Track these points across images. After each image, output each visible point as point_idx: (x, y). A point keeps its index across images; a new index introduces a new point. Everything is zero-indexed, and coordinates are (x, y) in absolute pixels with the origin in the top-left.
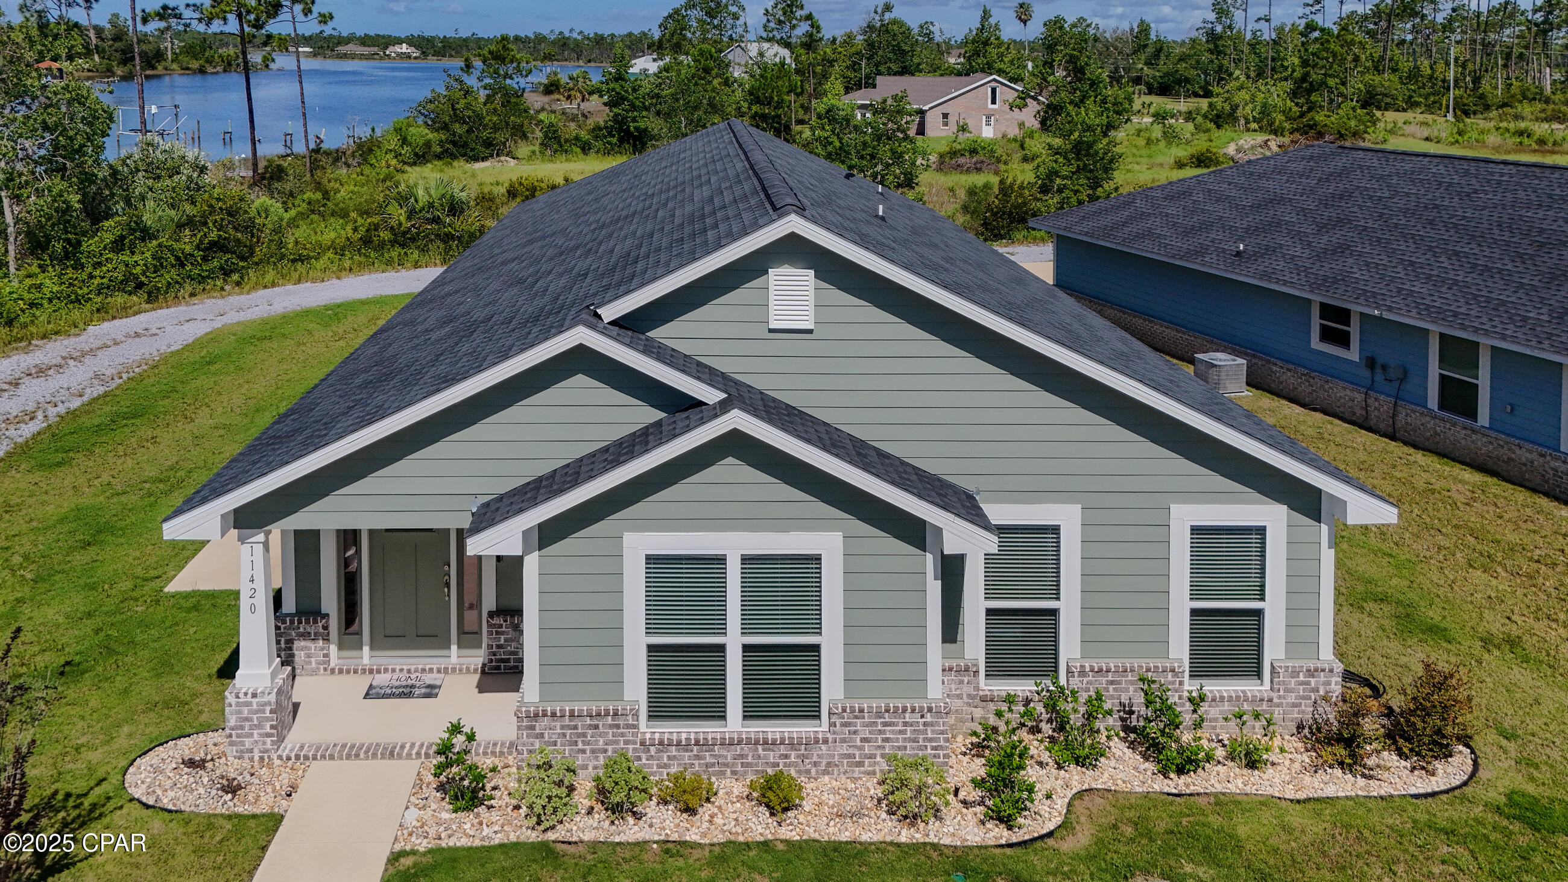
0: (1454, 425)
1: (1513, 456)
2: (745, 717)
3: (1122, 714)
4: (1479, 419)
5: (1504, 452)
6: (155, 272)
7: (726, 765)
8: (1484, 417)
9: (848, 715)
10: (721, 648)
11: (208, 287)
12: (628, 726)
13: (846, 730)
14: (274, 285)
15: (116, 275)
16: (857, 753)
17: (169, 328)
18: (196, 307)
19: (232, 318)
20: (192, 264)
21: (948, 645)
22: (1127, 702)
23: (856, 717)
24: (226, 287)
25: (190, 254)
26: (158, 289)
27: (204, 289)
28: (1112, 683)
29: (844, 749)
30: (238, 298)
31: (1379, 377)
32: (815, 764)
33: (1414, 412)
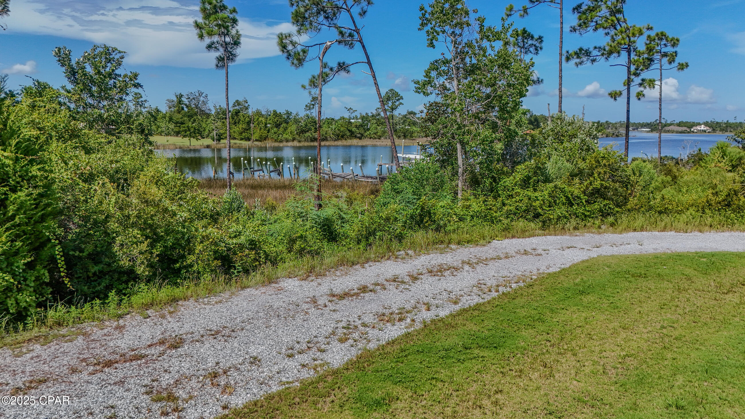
6: (550, 206)
11: (588, 224)
14: (642, 229)
17: (553, 252)
18: (578, 238)
19: (606, 251)
20: (578, 204)
24: (603, 227)
25: (577, 197)
26: (550, 220)
27: (585, 225)
30: (611, 236)
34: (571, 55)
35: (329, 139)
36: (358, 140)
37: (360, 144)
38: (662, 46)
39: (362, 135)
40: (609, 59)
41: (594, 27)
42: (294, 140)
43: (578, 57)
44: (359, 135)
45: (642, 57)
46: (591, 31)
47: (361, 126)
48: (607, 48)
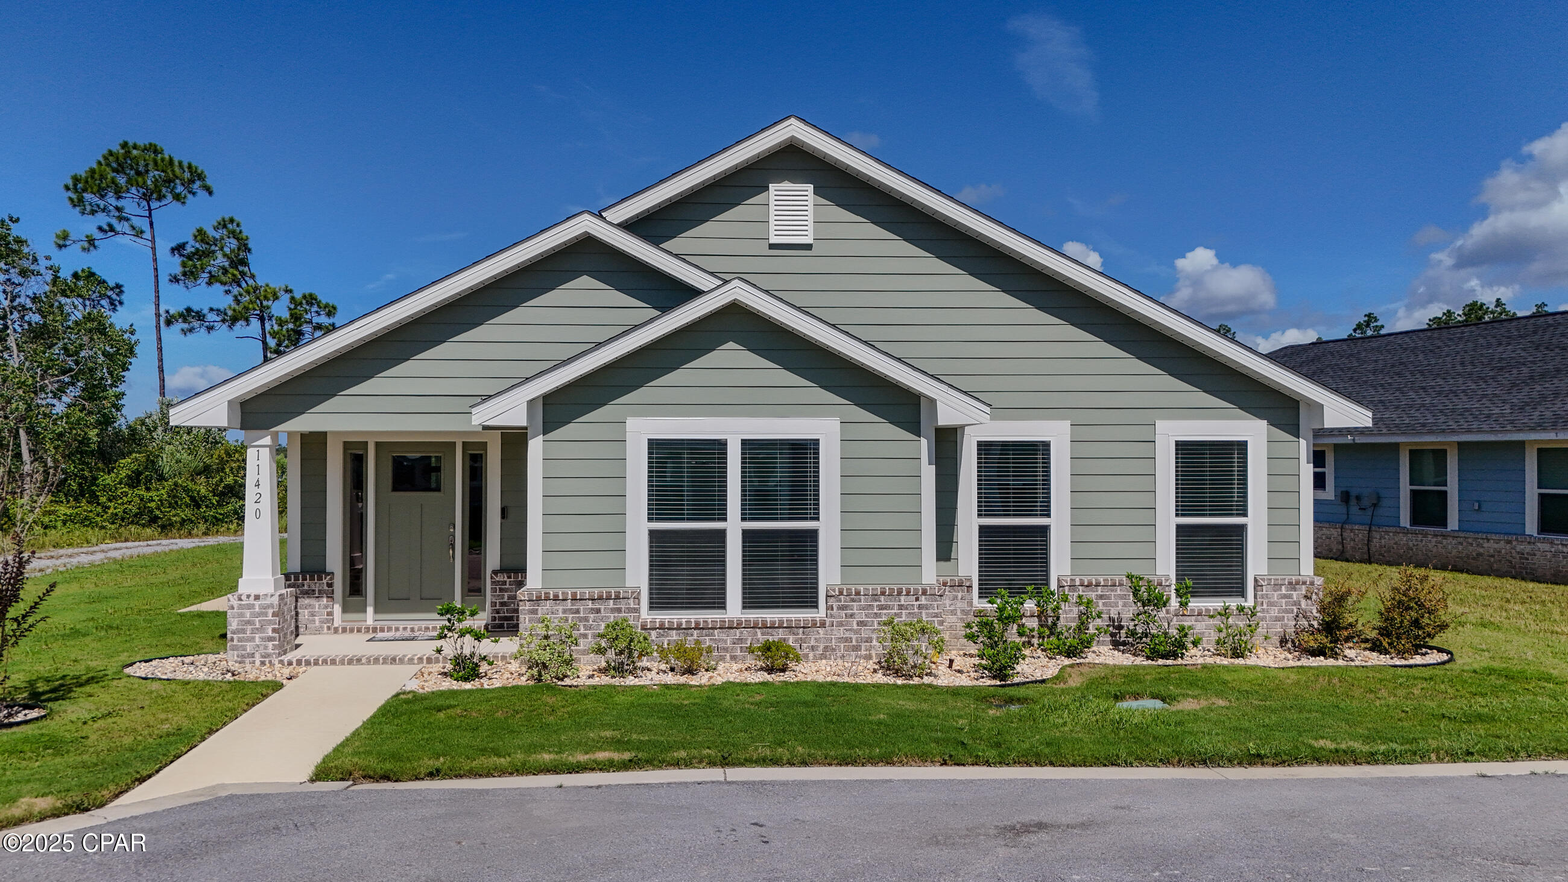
0: (1425, 535)
1: (1481, 550)
2: (744, 608)
3: (1111, 629)
4: (1449, 525)
5: (1473, 550)
6: (170, 508)
7: (726, 650)
8: (1453, 523)
9: (844, 596)
10: (721, 535)
12: (630, 610)
13: (843, 613)
15: (130, 507)
16: (854, 637)
20: (207, 506)
21: (942, 563)
22: (1116, 617)
23: (853, 600)
25: (204, 496)
26: (172, 523)
28: (1101, 597)
29: (841, 632)
31: (1354, 509)
32: (813, 648)
33: (1387, 532)
34: (172, 316)
38: (313, 314)
40: (234, 328)
41: (206, 280)
43: (185, 321)
45: (285, 327)
46: (204, 285)
48: (230, 313)
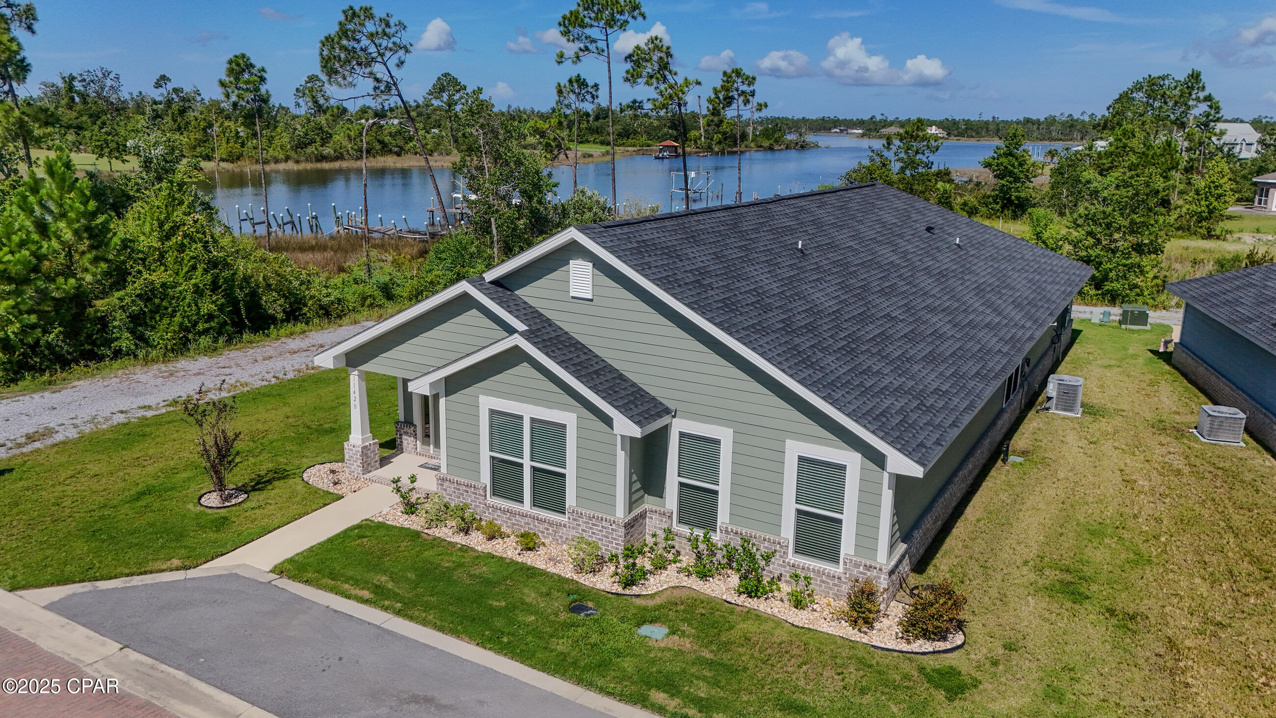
2: (531, 504)
7: (521, 526)
9: (576, 515)
10: (521, 465)
12: (480, 495)
13: (575, 523)
16: (580, 536)
23: (580, 517)
29: (574, 533)
35: (347, 157)
36: (395, 157)
37: (399, 165)
39: (401, 148)
42: (287, 159)
44: (396, 149)
46: (644, 82)
47: (399, 133)
